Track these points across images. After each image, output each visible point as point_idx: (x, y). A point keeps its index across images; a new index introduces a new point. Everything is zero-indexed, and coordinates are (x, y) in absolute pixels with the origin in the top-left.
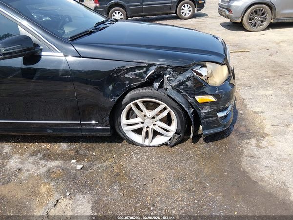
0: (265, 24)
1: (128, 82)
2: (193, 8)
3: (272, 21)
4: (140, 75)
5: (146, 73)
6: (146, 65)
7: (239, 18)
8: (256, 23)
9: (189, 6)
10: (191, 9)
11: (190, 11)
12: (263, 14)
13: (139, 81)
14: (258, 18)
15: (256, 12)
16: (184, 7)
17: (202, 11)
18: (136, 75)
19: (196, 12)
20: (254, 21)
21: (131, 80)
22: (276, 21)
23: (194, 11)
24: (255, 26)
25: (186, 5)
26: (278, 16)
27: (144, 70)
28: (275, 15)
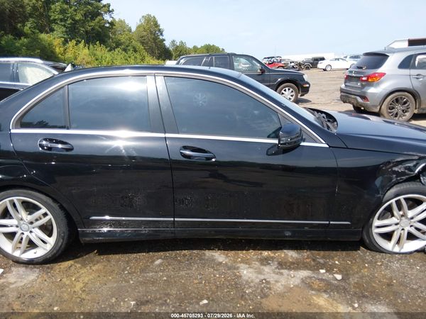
0: (408, 115)
1: (394, 176)
2: (296, 92)
3: (416, 111)
4: (409, 169)
5: (416, 166)
6: (416, 158)
7: (376, 106)
8: (397, 114)
9: (291, 90)
10: (293, 93)
11: (292, 96)
12: (405, 103)
13: (408, 174)
14: (399, 108)
15: (397, 100)
16: (285, 90)
17: (305, 97)
18: (406, 168)
19: (299, 97)
20: (395, 111)
21: (398, 174)
22: (421, 111)
23: (297, 96)
24: (396, 117)
25: (287, 89)
26: (423, 106)
27: (415, 163)
28: (420, 105)
